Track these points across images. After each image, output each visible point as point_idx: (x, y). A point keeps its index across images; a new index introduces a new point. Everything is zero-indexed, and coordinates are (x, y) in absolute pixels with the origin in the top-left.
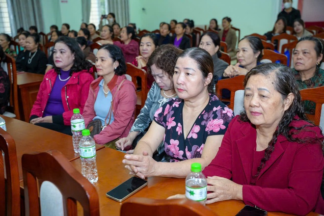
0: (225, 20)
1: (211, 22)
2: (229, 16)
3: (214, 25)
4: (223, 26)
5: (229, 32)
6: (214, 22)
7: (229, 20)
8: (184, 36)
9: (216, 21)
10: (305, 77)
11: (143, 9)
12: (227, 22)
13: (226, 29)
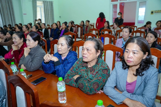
0: (87, 22)
1: (81, 22)
2: (89, 20)
3: (82, 24)
4: (86, 24)
5: (89, 26)
6: (82, 22)
7: (89, 21)
8: (65, 29)
9: (83, 22)
10: (90, 65)
11: (60, 17)
12: (88, 22)
13: (88, 25)
